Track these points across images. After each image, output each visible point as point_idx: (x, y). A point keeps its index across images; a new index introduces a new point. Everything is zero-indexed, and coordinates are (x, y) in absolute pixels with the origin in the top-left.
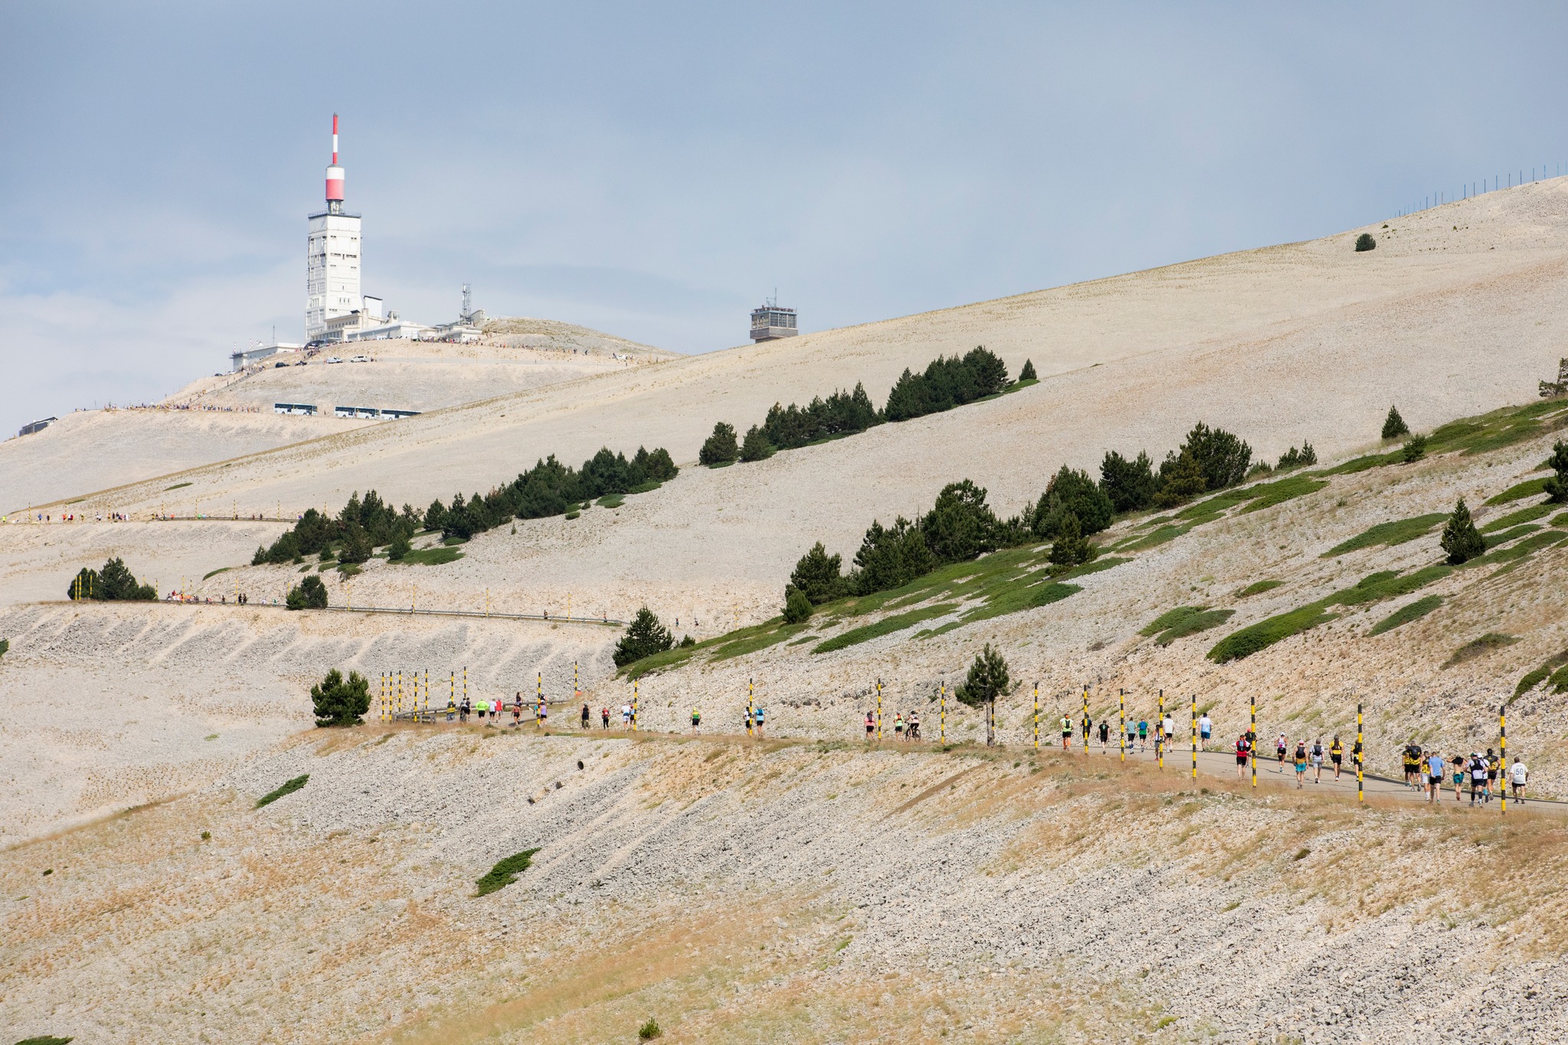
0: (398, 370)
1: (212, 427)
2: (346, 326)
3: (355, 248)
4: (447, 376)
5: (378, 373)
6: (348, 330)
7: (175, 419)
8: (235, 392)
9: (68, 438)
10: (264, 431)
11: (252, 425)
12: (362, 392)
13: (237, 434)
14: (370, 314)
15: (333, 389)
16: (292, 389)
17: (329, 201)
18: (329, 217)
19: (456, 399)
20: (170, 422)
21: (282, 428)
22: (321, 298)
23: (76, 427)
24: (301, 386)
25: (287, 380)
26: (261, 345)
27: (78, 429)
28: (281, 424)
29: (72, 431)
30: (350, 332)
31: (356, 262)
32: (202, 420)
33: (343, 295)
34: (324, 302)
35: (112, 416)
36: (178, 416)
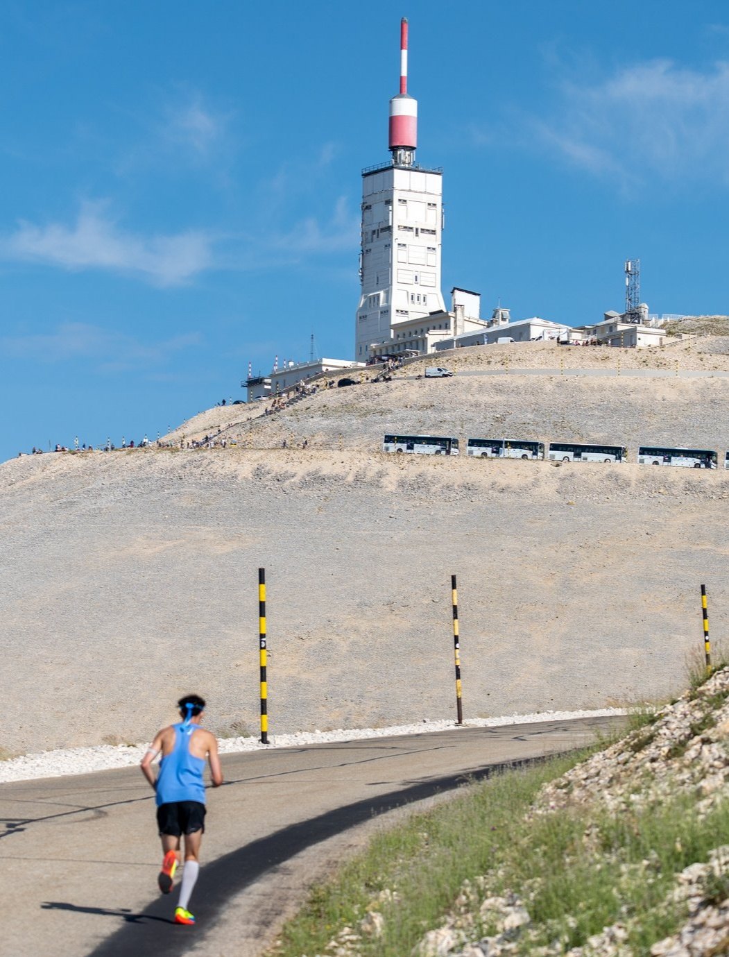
0: (549, 387)
1: (259, 473)
2: (431, 332)
3: (434, 219)
4: (633, 396)
5: (517, 391)
6: (433, 337)
7: (190, 462)
8: (280, 422)
9: (13, 495)
10: (350, 478)
11: (327, 469)
12: (497, 420)
13: (304, 484)
14: (467, 314)
15: (447, 415)
16: (378, 417)
17: (394, 149)
18: (396, 171)
19: (660, 430)
20: (184, 467)
21: (381, 474)
22: (382, 294)
23: (23, 478)
24: (390, 411)
25: (363, 404)
26: (291, 364)
27: (28, 481)
28: (376, 467)
29: (18, 485)
30: (437, 339)
31: (435, 241)
32: (238, 462)
33: (416, 290)
34: (388, 299)
35: (82, 461)
36: (196, 456)
